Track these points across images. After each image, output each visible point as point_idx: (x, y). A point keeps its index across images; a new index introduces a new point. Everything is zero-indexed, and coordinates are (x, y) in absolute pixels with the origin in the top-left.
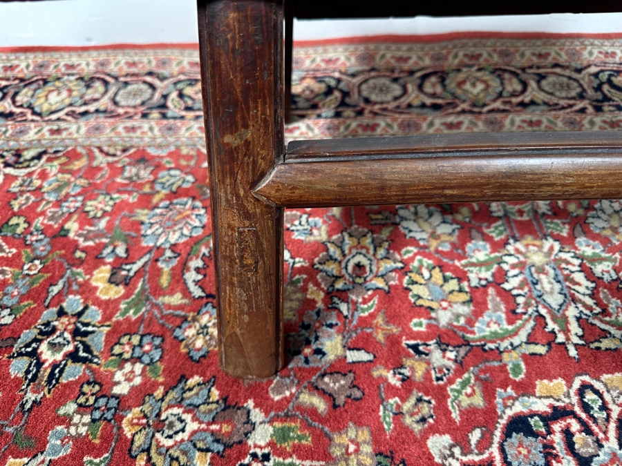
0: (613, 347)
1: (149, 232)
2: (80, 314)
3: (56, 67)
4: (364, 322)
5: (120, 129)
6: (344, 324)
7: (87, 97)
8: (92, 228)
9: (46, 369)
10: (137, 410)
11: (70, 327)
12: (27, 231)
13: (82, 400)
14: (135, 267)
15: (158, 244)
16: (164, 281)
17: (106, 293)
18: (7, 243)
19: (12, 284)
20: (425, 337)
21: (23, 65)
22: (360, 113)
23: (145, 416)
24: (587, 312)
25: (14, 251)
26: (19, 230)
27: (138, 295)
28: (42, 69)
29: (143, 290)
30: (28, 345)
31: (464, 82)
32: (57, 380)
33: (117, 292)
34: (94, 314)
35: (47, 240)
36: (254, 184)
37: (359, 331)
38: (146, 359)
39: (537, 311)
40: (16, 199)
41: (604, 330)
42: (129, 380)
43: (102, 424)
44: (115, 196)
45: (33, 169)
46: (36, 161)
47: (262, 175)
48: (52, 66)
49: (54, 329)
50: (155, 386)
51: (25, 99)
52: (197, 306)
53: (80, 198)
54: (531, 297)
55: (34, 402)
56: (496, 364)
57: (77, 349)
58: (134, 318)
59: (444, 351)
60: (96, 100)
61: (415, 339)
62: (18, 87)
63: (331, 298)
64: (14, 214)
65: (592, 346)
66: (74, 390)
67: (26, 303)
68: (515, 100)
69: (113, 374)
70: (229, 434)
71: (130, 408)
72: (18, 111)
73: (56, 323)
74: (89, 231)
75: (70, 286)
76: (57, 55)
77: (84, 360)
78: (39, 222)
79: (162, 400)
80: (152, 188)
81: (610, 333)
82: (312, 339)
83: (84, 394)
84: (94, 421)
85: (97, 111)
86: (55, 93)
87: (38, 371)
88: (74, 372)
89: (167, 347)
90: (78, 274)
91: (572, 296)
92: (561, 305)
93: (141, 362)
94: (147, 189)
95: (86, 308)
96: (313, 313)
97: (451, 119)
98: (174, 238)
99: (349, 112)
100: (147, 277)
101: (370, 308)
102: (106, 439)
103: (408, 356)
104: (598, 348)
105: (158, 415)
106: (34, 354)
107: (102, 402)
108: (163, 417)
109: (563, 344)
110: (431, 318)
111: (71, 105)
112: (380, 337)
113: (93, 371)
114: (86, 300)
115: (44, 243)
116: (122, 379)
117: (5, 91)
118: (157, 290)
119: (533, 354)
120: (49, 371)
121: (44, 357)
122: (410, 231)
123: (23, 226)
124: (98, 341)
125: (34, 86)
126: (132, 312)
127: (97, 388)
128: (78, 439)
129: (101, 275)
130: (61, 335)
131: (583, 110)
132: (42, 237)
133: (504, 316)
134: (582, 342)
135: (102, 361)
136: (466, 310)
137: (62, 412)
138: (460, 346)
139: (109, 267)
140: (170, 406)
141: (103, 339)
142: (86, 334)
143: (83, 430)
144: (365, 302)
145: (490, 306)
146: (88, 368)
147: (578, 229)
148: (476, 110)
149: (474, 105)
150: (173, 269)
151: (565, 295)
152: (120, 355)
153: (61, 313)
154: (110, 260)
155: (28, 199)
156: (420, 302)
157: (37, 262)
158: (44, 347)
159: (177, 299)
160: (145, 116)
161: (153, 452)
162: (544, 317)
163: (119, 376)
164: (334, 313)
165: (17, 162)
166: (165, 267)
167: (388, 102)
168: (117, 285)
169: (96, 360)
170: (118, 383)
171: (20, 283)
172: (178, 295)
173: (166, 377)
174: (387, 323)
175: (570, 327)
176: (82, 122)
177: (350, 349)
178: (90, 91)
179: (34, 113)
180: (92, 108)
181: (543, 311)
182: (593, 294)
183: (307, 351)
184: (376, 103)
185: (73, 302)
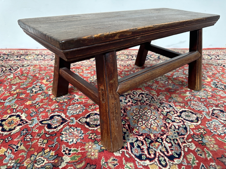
5: (46, 62)
7: (38, 57)
8: (42, 75)
11: (39, 87)
13: (42, 95)
17: (46, 83)
18: (23, 77)
19: (25, 82)
21: (22, 52)
25: (25, 78)
26: (26, 75)
28: (26, 53)
31: (121, 57)
32: (37, 93)
33: (48, 83)
40: (24, 71)
43: (47, 97)
44: (46, 71)
46: (27, 66)
49: (35, 87)
51: (23, 58)
53: (38, 71)
55: (33, 95)
57: (40, 89)
60: (40, 58)
62: (21, 56)
64: (24, 73)
66: (40, 94)
67: (29, 84)
68: (130, 59)
69: (48, 92)
70: (71, 97)
71: (52, 95)
72: (21, 59)
76: (30, 51)
78: (30, 74)
84: (45, 97)
85: (40, 59)
86: (30, 57)
87: (33, 92)
90: (39, 81)
102: (47, 99)
106: (31, 90)
107: (46, 95)
111: (34, 58)
114: (41, 84)
115: (31, 77)
117: (18, 56)
120: (35, 92)
124: (45, 88)
125: (25, 56)
127: (45, 93)
129: (44, 81)
130: (37, 88)
135: (46, 91)
137: (38, 96)
139: (46, 80)
142: (42, 88)
143: (43, 98)
146: (43, 91)
153: (36, 85)
158: (33, 89)
160: (51, 60)
176: (37, 61)
179: (25, 59)
180: (39, 59)
185: (39, 84)
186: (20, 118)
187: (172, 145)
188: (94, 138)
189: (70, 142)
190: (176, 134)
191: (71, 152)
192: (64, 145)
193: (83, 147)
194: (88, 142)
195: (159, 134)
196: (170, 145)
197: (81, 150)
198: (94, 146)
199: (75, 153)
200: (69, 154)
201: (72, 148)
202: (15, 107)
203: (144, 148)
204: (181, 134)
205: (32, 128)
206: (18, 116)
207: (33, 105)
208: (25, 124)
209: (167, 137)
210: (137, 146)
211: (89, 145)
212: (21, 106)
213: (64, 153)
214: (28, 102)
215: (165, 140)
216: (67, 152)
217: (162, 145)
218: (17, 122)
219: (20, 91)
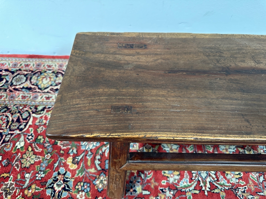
0: (218, 192)
1: (83, 144)
2: (64, 174)
3: (44, 66)
4: (149, 181)
6: (142, 181)
7: (57, 82)
9: (57, 193)
11: (62, 179)
12: (44, 142)
14: (80, 158)
15: (86, 149)
16: (89, 163)
17: (72, 167)
18: (39, 147)
19: (42, 162)
20: (165, 187)
21: (32, 64)
24: (213, 180)
25: (41, 150)
26: (42, 141)
27: (81, 168)
28: (39, 67)
29: (83, 167)
30: (50, 185)
32: (61, 197)
33: (75, 167)
34: (69, 175)
35: (51, 146)
36: (120, 167)
37: (147, 184)
38: (85, 190)
39: (198, 179)
40: (38, 128)
41: (216, 186)
42: (81, 197)
45: (42, 115)
46: (43, 111)
47: (123, 165)
48: (42, 66)
49: (57, 180)
51: (35, 81)
52: (99, 173)
54: (197, 174)
56: (184, 196)
57: (65, 186)
58: (81, 177)
59: (170, 191)
60: (60, 83)
61: (162, 187)
62: (31, 75)
63: (139, 172)
64: (39, 135)
65: (212, 191)
67: (48, 170)
72: (33, 87)
73: (58, 177)
74: (64, 143)
75: (60, 164)
76: (44, 60)
77: (67, 190)
81: (218, 187)
82: (133, 186)
86: (45, 79)
87: (54, 194)
88: (65, 194)
89: (91, 187)
90: (62, 159)
91: (209, 174)
92: (205, 177)
93: (84, 192)
95: (66, 172)
96: (133, 177)
98: (91, 147)
100: (84, 161)
101: (150, 176)
103: (160, 193)
104: (214, 192)
106: (52, 188)
109: (204, 190)
110: (167, 180)
111: (51, 85)
112: (152, 186)
114: (66, 169)
116: (79, 197)
117: (27, 76)
118: (87, 167)
119: (195, 194)
120: (58, 193)
121: (56, 189)
122: (164, 147)
123: (43, 140)
124: (71, 183)
125: (37, 75)
126: (80, 174)
129: (69, 160)
130: (60, 182)
132: (49, 144)
133: (188, 180)
134: (209, 190)
135: (73, 191)
136: (178, 177)
138: (175, 190)
139: (71, 157)
141: (72, 183)
142: (67, 181)
144: (149, 174)
145: (185, 176)
146: (69, 193)
147: (216, 149)
150: (91, 159)
151: (207, 174)
152: (78, 189)
153: (59, 174)
154: (72, 154)
155: (42, 128)
156: (165, 175)
157: (49, 154)
158: (55, 185)
159: (93, 170)
162: (200, 181)
164: (140, 178)
165: (36, 112)
166: (89, 158)
168: (75, 164)
169: (71, 190)
171: (45, 162)
172: (93, 169)
173: (92, 197)
174: (155, 182)
175: (207, 185)
176: (56, 93)
177: (144, 190)
178: (58, 78)
180: (59, 87)
181: (200, 179)
182: (216, 174)
183: (131, 190)
185: (62, 170)
219: (37, 191)
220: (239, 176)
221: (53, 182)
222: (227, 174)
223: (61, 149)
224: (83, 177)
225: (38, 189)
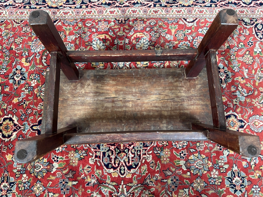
1: (32, 48)
2: (21, 70)
5: (18, 13)
8: (18, 47)
9: (17, 82)
10: (37, 89)
11: (19, 73)
12: (2, 49)
13: (26, 87)
14: (31, 58)
15: (35, 52)
16: (38, 61)
19: (3, 63)
22: (87, 7)
23: (38, 90)
24: (127, 68)
25: (1, 54)
29: (34, 64)
30: (12, 77)
32: (20, 84)
33: (27, 64)
34: (24, 70)
35: (8, 51)
38: (37, 79)
39: (117, 68)
42: (34, 83)
43: (31, 91)
44: (22, 37)
49: (16, 73)
50: (39, 85)
52: (45, 68)
53: (13, 38)
54: (117, 65)
55: (16, 88)
57: (22, 77)
66: (23, 86)
67: (8, 67)
69: (31, 82)
71: (35, 88)
73: (16, 72)
74: (18, 48)
75: (17, 63)
77: (24, 80)
78: (4, 46)
79: (41, 87)
80: (31, 35)
83: (26, 86)
84: (29, 91)
85: (10, 5)
87: (15, 82)
88: (23, 82)
89: (41, 77)
90: (18, 60)
92: (122, 67)
94: (30, 35)
95: (22, 68)
97: (112, 10)
98: (38, 50)
99: (84, 6)
100: (34, 60)
101: (83, 68)
102: (32, 94)
105: (41, 90)
106: (13, 79)
107: (30, 87)
108: (42, 90)
113: (26, 82)
114: (21, 66)
115: (7, 52)
116: (33, 83)
118: (37, 64)
121: (16, 79)
122: (94, 48)
123: (1, 47)
124: (26, 75)
126: (32, 69)
127: (28, 85)
128: (26, 94)
129: (23, 60)
131: (150, 7)
132: (6, 50)
137: (22, 89)
139: (25, 58)
140: (43, 88)
142: (23, 74)
143: (27, 93)
145: (108, 67)
146: (26, 81)
148: (120, 6)
149: (120, 4)
150: (39, 58)
151: (124, 65)
152: (31, 78)
153: (17, 70)
154: (25, 56)
156: (93, 66)
157: (7, 57)
158: (15, 77)
161: (41, 96)
163: (32, 83)
166: (38, 58)
167: (96, 2)
168: (28, 63)
169: (27, 79)
170: (32, 84)
171: (5, 62)
172: (41, 65)
173: (41, 83)
176: (6, 9)
184: (92, 3)
185: (19, 67)
186: (13, 123)
187: (135, 156)
188: (76, 147)
189: (57, 150)
190: (142, 146)
191: (58, 160)
192: (52, 153)
193: (67, 156)
194: (71, 151)
195: (128, 144)
196: (133, 156)
197: (65, 158)
198: (75, 155)
199: (62, 161)
200: (58, 161)
201: (59, 156)
202: (5, 107)
203: (112, 157)
204: (146, 145)
205: (26, 135)
206: (11, 119)
207: (21, 104)
208: (19, 130)
209: (133, 148)
210: (108, 155)
211: (71, 154)
212: (10, 106)
213: (53, 160)
214: (15, 99)
215: (131, 151)
216: (56, 159)
217: (127, 156)
218: (12, 127)
219: (2, 81)
220: (146, 65)
221: (13, 75)
222: (138, 64)
223: (16, 53)
224: (34, 71)
225: (3, 80)
